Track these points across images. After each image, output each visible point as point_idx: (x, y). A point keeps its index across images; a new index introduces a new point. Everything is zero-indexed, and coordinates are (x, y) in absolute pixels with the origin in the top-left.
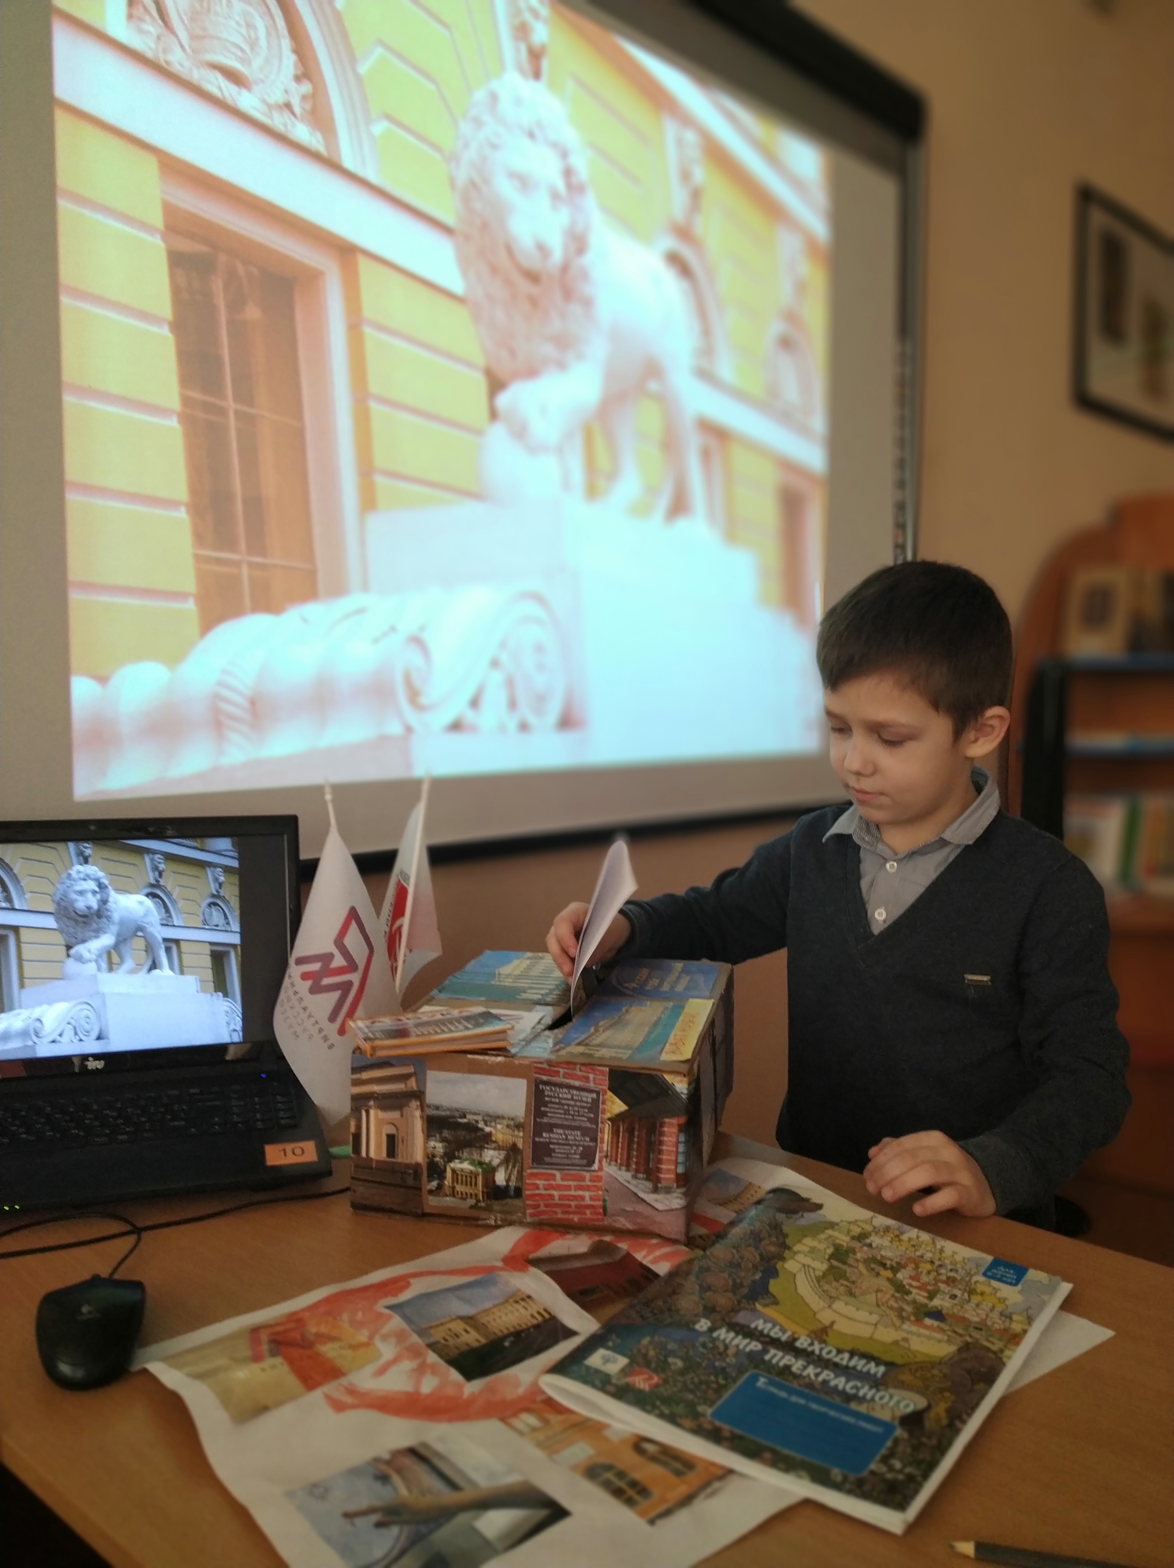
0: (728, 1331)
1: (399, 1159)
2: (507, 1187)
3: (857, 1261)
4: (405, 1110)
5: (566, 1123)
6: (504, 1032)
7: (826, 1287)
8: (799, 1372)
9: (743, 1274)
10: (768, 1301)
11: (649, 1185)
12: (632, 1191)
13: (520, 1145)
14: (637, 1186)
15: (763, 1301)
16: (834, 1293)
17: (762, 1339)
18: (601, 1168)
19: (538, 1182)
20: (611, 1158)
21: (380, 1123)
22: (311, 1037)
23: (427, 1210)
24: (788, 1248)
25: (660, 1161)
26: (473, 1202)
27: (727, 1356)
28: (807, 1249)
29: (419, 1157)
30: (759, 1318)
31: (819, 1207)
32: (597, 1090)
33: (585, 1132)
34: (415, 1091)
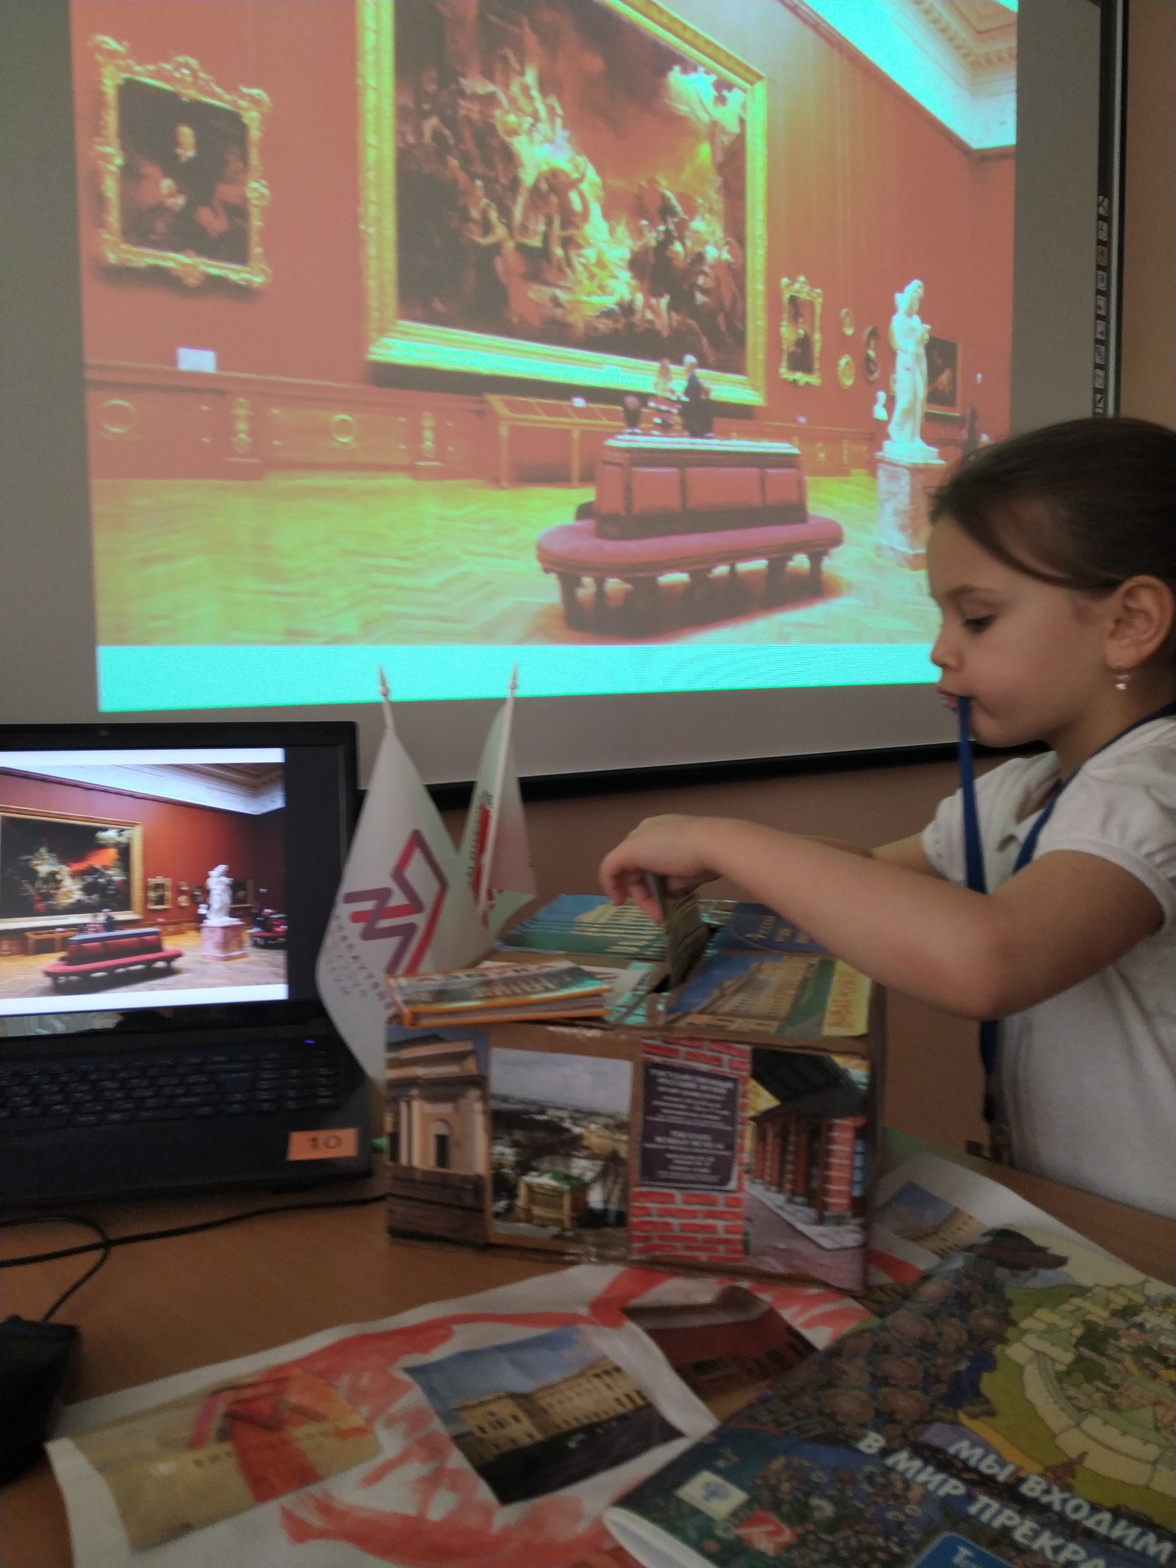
0: (911, 1458)
1: (452, 1170)
2: (605, 1212)
3: (1121, 1350)
4: (462, 1102)
5: (689, 1123)
6: (596, 994)
7: (1072, 1392)
8: (1026, 1542)
9: (940, 1361)
10: (979, 1409)
11: (811, 1212)
12: (785, 1221)
13: (623, 1151)
14: (792, 1214)
15: (969, 1408)
16: (1084, 1403)
17: (966, 1476)
18: (740, 1189)
19: (649, 1205)
20: (755, 1173)
21: (427, 1119)
22: (364, 993)
23: (493, 1240)
24: (1013, 1323)
25: (827, 1179)
26: (554, 1230)
27: (907, 1501)
28: (1042, 1327)
29: (480, 1166)
30: (962, 1437)
31: (1060, 1261)
32: (734, 1077)
33: (717, 1135)
34: (474, 1076)
